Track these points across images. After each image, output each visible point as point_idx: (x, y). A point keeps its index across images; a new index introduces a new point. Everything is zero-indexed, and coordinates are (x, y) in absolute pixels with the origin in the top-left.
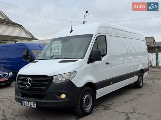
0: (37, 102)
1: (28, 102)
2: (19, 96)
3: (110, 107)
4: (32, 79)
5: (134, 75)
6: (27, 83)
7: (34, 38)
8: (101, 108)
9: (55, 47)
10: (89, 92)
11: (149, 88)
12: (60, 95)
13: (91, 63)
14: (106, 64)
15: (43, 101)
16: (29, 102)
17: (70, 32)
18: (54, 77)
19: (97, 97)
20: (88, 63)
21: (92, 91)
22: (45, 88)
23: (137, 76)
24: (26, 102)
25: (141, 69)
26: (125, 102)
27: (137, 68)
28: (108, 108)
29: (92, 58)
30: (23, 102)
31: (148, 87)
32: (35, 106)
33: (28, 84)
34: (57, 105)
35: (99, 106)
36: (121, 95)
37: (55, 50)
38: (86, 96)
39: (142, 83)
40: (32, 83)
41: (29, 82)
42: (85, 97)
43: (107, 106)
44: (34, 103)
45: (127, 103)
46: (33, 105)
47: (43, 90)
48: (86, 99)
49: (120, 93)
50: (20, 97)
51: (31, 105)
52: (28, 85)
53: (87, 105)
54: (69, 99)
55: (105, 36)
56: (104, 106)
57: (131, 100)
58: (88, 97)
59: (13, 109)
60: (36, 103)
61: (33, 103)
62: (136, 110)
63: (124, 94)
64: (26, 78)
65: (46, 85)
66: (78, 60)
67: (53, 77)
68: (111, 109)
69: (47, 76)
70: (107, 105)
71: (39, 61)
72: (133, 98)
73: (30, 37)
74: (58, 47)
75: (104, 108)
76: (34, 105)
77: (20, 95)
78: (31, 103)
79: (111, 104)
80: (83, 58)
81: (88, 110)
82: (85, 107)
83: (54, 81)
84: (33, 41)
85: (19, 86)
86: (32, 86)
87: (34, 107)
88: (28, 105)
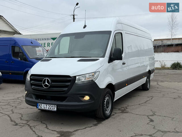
0: (58, 104)
1: (46, 105)
3: (127, 110)
4: (51, 79)
5: (144, 77)
6: (44, 84)
7: (16, 32)
8: (118, 111)
9: (44, 43)
10: (109, 94)
11: (156, 90)
12: (84, 97)
13: (111, 62)
14: (123, 64)
15: (64, 103)
16: (48, 105)
17: (84, 28)
18: (77, 77)
19: (115, 100)
20: (109, 63)
21: (111, 93)
22: (66, 89)
23: (146, 78)
24: (43, 105)
25: (149, 70)
26: (139, 104)
27: (146, 69)
28: (125, 111)
29: (112, 57)
30: (40, 105)
31: (154, 89)
32: (56, 109)
33: (46, 84)
34: (81, 108)
35: (115, 109)
36: (131, 97)
37: (44, 47)
38: (106, 98)
39: (149, 85)
40: (51, 84)
41: (47, 82)
42: (105, 100)
43: (123, 109)
44: (54, 106)
45: (142, 105)
46: (52, 108)
47: (64, 91)
48: (106, 102)
49: (129, 96)
50: (34, 100)
51: (50, 108)
52: (46, 86)
53: (107, 107)
54: (93, 102)
55: (121, 34)
56: (119, 109)
57: (145, 103)
58: (108, 99)
59: (19, 113)
60: (56, 106)
61: (52, 105)
62: (155, 112)
63: (134, 96)
64: (44, 79)
65: (68, 85)
66: (99, 59)
67: (75, 77)
68: (129, 112)
69: (69, 76)
70: (122, 107)
71: (51, 59)
72: (146, 101)
73: (12, 31)
74: (49, 44)
75: (121, 111)
76: (54, 107)
77: (34, 97)
78: (50, 105)
79: (126, 107)
80: (103, 57)
81: (108, 112)
82: (105, 110)
83: (76, 82)
84: (15, 35)
85: (33, 87)
86: (52, 86)
87: (54, 110)
88: (46, 109)
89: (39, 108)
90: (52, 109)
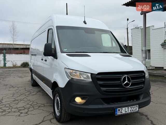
1: (128, 108)
2: (104, 104)
16: (130, 107)
24: (124, 109)
30: (120, 110)
44: (136, 106)
46: (134, 109)
51: (132, 110)
60: (138, 106)
61: (134, 106)
76: (136, 108)
78: (132, 107)
87: (136, 111)
88: (127, 112)
89: (119, 113)
90: (134, 111)
